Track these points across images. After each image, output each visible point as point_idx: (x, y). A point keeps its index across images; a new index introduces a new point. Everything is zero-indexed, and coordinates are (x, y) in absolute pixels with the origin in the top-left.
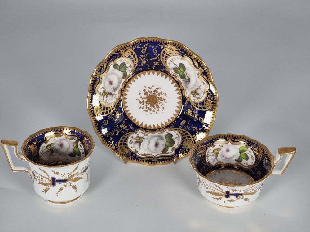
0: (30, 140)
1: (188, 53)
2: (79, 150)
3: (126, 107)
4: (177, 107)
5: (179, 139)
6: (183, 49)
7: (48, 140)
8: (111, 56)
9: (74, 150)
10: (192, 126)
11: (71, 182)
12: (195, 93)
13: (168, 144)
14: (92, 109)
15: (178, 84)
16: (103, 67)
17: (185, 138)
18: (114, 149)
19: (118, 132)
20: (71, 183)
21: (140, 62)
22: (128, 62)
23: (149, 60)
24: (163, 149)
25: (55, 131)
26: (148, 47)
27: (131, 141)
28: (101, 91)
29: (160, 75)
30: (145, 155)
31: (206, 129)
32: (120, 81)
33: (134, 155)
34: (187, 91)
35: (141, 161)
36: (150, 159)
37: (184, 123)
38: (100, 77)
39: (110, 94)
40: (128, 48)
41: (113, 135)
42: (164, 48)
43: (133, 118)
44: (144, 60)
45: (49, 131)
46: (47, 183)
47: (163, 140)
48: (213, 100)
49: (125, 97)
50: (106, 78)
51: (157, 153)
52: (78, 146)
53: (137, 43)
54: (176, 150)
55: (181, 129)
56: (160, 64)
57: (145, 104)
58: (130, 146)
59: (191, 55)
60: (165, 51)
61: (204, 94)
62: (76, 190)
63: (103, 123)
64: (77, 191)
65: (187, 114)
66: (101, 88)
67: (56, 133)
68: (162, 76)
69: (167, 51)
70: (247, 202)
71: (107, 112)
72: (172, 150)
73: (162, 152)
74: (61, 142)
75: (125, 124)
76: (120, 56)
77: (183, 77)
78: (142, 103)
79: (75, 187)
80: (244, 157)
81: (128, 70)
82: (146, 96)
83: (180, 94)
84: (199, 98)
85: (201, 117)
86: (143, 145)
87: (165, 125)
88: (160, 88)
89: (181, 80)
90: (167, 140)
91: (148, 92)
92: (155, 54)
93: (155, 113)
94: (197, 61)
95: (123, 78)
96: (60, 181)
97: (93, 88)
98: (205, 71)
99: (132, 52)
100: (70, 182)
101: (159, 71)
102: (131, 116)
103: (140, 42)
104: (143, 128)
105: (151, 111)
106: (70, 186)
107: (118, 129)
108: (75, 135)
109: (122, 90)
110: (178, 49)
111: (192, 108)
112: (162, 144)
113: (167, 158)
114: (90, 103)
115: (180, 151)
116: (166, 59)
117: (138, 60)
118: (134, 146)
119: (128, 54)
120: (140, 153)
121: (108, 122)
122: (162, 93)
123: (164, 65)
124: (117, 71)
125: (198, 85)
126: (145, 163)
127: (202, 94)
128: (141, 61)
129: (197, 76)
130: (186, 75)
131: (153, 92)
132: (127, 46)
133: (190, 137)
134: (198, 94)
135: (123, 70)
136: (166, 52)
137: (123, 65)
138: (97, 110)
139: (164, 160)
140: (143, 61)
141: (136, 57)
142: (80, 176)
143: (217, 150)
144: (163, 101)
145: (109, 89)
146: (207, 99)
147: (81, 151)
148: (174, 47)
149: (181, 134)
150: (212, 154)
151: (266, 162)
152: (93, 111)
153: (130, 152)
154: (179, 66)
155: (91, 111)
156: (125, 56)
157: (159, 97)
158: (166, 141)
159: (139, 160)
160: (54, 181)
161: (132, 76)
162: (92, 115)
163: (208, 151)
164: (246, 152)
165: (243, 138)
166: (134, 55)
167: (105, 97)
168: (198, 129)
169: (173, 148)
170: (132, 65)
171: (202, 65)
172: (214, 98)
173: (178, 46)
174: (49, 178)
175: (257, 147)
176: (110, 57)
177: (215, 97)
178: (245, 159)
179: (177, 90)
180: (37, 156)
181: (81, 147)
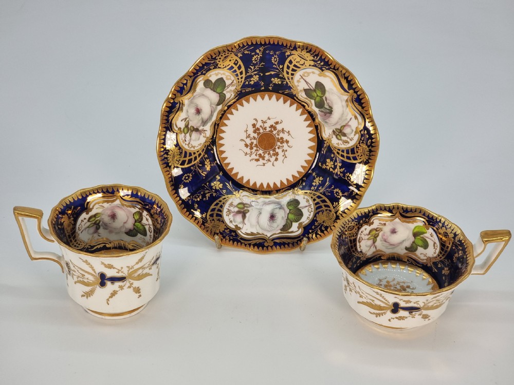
0: (62, 208)
1: (331, 64)
2: (143, 225)
3: (223, 152)
4: (309, 155)
5: (310, 209)
6: (323, 58)
7: (91, 207)
8: (201, 65)
9: (134, 225)
10: (332, 188)
11: (132, 281)
12: (339, 133)
13: (291, 216)
14: (166, 156)
15: (312, 116)
16: (186, 84)
17: (321, 207)
18: (200, 224)
19: (208, 195)
20: (132, 284)
21: (249, 77)
22: (229, 77)
23: (264, 74)
24: (284, 226)
25: (104, 193)
26: (264, 53)
27: (229, 211)
28: (181, 125)
29: (281, 100)
30: (252, 234)
31: (357, 194)
32: (213, 110)
33: (233, 234)
34: (326, 129)
35: (246, 245)
36: (261, 241)
37: (320, 182)
38: (181, 102)
39: (197, 130)
40: (230, 53)
41: (199, 200)
42: (291, 55)
43: (234, 172)
44: (255, 75)
45: (94, 193)
46: (91, 282)
47: (284, 210)
48: (371, 145)
49: (222, 135)
50: (191, 102)
51: (272, 231)
52: (142, 219)
53: (245, 45)
54: (304, 228)
55: (314, 192)
56: (282, 82)
57: (255, 148)
58: (227, 219)
59: (336, 68)
60: (293, 61)
61: (355, 135)
62: (139, 294)
63: (183, 179)
64: (140, 296)
65: (324, 167)
66: (182, 121)
67: (105, 195)
68: (285, 102)
69: (296, 61)
70: (427, 322)
71: (190, 161)
72: (299, 228)
73: (281, 230)
74: (113, 212)
75: (219, 181)
76: (216, 67)
77: (320, 105)
78: (249, 147)
79: (137, 290)
80: (420, 243)
81: (228, 90)
82: (256, 135)
83: (314, 134)
84: (347, 142)
85: (348, 174)
86: (249, 217)
87: (286, 184)
88: (281, 123)
89: (317, 110)
90: (290, 210)
91: (261, 129)
92: (276, 65)
93: (271, 163)
94: (346, 78)
95: (218, 104)
96: (113, 280)
97: (167, 120)
98: (359, 96)
99: (236, 60)
100: (130, 282)
101: (280, 93)
102: (230, 167)
103: (250, 44)
104: (249, 189)
105: (264, 159)
106: (129, 287)
107: (207, 189)
108: (138, 200)
109: (216, 123)
110: (314, 58)
111: (334, 157)
112: (281, 217)
113: (289, 241)
114: (162, 145)
115: (312, 229)
116: (292, 74)
117: (246, 74)
118: (234, 219)
119: (230, 63)
120: (244, 231)
121: (191, 178)
122: (283, 130)
123: (289, 84)
124: (209, 93)
125: (346, 119)
126: (253, 248)
127: (352, 136)
128: (251, 76)
129: (344, 103)
130: (325, 102)
131: (268, 129)
132: (228, 50)
133: (328, 206)
134: (345, 135)
135: (219, 90)
136: (294, 63)
137: (221, 82)
138: (174, 157)
139: (284, 244)
140: (254, 77)
141: (243, 69)
142: (147, 271)
143: (376, 230)
144: (285, 144)
145: (195, 122)
146: (359, 143)
147: (147, 227)
148: (308, 54)
149: (314, 200)
150: (367, 237)
151: (459, 254)
152: (166, 158)
153: (227, 229)
154: (314, 87)
155: (163, 158)
156: (224, 66)
157: (278, 138)
158: (288, 211)
159: (241, 243)
160: (103, 280)
161: (233, 101)
162: (165, 165)
163: (362, 232)
164: (425, 235)
165: (420, 212)
166: (240, 65)
167: (188, 135)
168: (343, 193)
169: (299, 224)
170: (235, 82)
171: (354, 87)
172: (372, 142)
173: (315, 52)
174: (95, 274)
175: (444, 228)
176: (198, 68)
177: (373, 140)
178: (421, 247)
179: (309, 126)
180: (72, 234)
181: (147, 220)
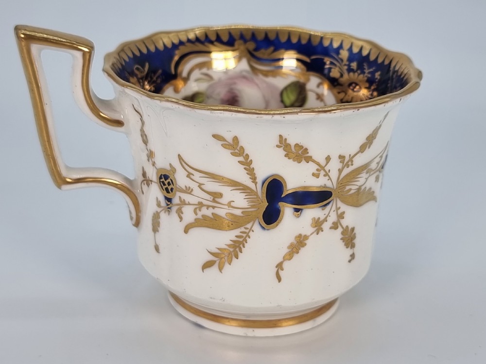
7: (185, 73)
11: (344, 207)
20: (342, 216)
46: (238, 212)
52: (304, 100)
62: (351, 252)
64: (352, 257)
74: (231, 91)
79: (350, 238)
96: (301, 199)
100: (337, 209)
106: (335, 226)
142: (372, 182)
160: (274, 202)
